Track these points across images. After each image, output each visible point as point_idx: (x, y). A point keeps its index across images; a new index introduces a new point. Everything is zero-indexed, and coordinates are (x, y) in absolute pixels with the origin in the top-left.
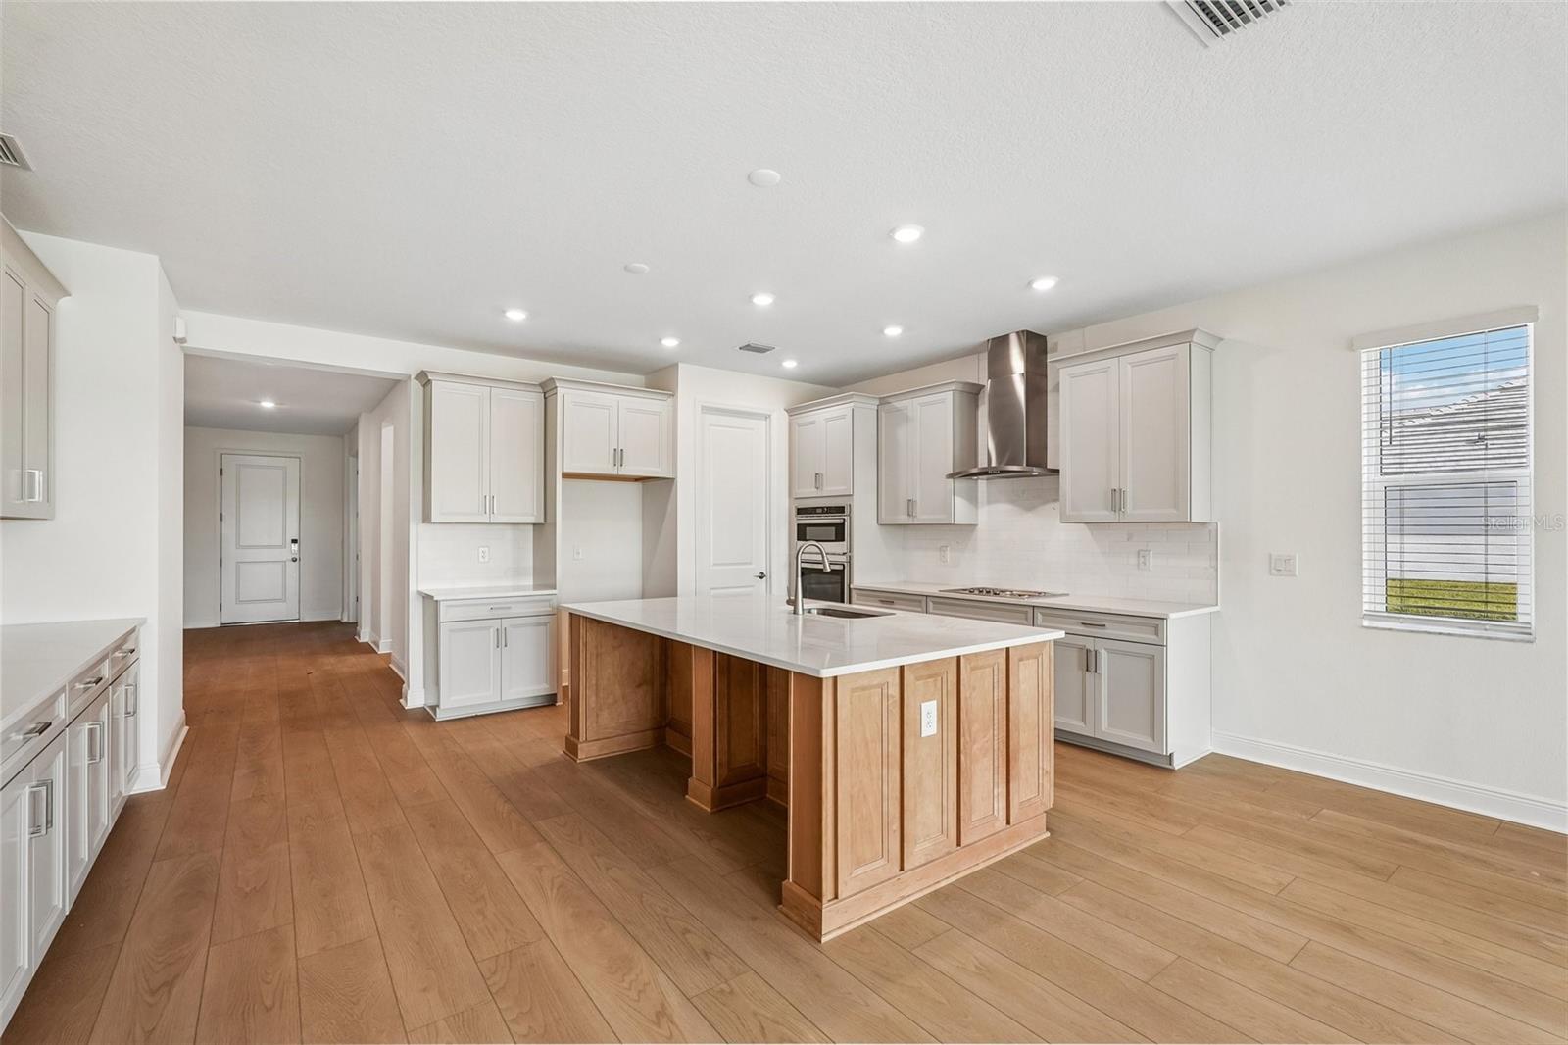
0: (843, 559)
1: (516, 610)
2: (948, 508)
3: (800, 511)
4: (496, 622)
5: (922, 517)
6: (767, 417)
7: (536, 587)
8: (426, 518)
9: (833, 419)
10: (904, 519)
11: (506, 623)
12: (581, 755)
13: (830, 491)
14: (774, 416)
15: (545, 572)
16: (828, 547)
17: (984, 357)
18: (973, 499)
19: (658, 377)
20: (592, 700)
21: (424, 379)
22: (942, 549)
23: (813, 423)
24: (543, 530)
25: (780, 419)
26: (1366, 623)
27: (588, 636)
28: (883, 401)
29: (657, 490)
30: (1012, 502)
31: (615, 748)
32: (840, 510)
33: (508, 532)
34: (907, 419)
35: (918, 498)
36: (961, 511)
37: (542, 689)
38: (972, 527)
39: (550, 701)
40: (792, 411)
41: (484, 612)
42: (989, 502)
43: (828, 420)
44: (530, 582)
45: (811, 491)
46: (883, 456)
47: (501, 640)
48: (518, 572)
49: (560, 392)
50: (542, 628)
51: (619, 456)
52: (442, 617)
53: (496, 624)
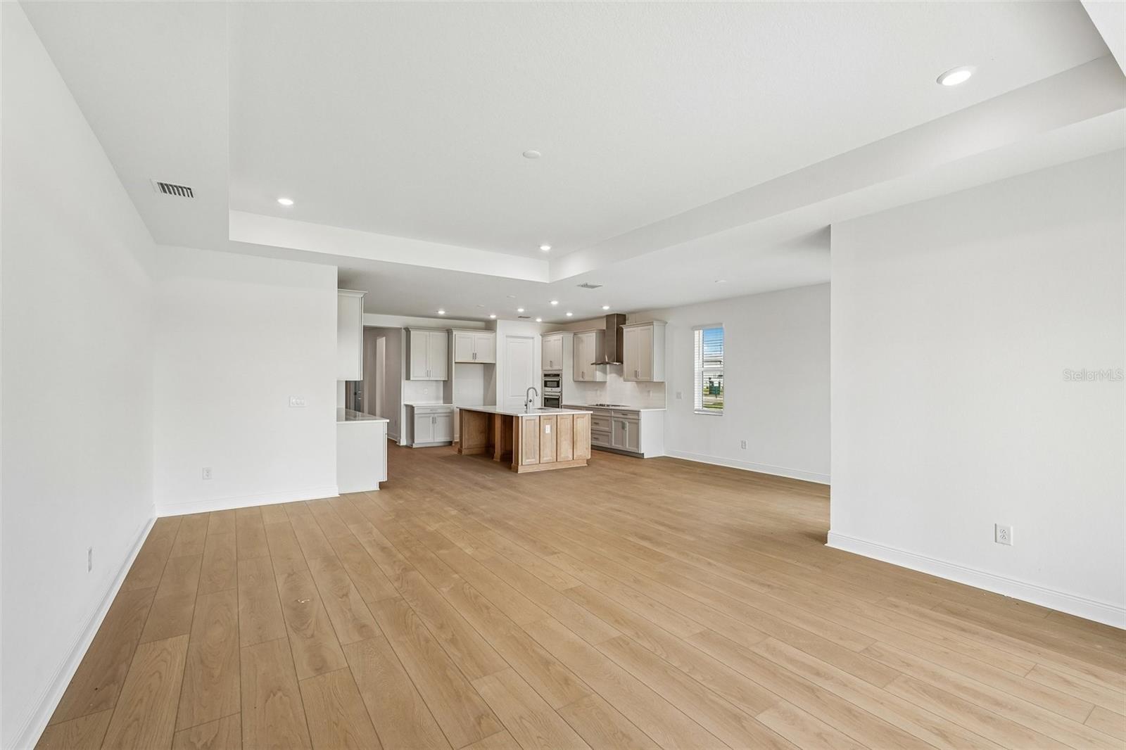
0: (559, 394)
1: (440, 411)
2: (594, 376)
3: (546, 375)
4: (432, 414)
5: (587, 379)
6: (533, 338)
7: (444, 403)
8: (408, 378)
9: (556, 339)
10: (581, 379)
11: (436, 415)
12: (463, 453)
13: (554, 369)
14: (535, 339)
15: (448, 398)
16: (554, 389)
17: (605, 319)
18: (605, 372)
19: (489, 326)
20: (466, 436)
21: (408, 330)
22: (597, 390)
23: (550, 341)
24: (447, 384)
25: (538, 338)
26: (696, 412)
27: (466, 416)
28: (575, 334)
29: (489, 368)
30: (616, 373)
31: (474, 451)
32: (558, 375)
33: (434, 384)
34: (582, 341)
35: (585, 371)
36: (599, 376)
37: (448, 439)
38: (605, 382)
39: (450, 443)
40: (543, 335)
41: (428, 411)
42: (611, 373)
43: (555, 340)
44: (442, 401)
45: (549, 368)
46: (575, 354)
47: (434, 421)
48: (437, 398)
49: (454, 333)
50: (447, 418)
51: (475, 356)
52: (416, 412)
53: (432, 415)
